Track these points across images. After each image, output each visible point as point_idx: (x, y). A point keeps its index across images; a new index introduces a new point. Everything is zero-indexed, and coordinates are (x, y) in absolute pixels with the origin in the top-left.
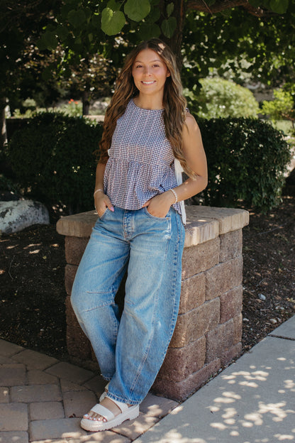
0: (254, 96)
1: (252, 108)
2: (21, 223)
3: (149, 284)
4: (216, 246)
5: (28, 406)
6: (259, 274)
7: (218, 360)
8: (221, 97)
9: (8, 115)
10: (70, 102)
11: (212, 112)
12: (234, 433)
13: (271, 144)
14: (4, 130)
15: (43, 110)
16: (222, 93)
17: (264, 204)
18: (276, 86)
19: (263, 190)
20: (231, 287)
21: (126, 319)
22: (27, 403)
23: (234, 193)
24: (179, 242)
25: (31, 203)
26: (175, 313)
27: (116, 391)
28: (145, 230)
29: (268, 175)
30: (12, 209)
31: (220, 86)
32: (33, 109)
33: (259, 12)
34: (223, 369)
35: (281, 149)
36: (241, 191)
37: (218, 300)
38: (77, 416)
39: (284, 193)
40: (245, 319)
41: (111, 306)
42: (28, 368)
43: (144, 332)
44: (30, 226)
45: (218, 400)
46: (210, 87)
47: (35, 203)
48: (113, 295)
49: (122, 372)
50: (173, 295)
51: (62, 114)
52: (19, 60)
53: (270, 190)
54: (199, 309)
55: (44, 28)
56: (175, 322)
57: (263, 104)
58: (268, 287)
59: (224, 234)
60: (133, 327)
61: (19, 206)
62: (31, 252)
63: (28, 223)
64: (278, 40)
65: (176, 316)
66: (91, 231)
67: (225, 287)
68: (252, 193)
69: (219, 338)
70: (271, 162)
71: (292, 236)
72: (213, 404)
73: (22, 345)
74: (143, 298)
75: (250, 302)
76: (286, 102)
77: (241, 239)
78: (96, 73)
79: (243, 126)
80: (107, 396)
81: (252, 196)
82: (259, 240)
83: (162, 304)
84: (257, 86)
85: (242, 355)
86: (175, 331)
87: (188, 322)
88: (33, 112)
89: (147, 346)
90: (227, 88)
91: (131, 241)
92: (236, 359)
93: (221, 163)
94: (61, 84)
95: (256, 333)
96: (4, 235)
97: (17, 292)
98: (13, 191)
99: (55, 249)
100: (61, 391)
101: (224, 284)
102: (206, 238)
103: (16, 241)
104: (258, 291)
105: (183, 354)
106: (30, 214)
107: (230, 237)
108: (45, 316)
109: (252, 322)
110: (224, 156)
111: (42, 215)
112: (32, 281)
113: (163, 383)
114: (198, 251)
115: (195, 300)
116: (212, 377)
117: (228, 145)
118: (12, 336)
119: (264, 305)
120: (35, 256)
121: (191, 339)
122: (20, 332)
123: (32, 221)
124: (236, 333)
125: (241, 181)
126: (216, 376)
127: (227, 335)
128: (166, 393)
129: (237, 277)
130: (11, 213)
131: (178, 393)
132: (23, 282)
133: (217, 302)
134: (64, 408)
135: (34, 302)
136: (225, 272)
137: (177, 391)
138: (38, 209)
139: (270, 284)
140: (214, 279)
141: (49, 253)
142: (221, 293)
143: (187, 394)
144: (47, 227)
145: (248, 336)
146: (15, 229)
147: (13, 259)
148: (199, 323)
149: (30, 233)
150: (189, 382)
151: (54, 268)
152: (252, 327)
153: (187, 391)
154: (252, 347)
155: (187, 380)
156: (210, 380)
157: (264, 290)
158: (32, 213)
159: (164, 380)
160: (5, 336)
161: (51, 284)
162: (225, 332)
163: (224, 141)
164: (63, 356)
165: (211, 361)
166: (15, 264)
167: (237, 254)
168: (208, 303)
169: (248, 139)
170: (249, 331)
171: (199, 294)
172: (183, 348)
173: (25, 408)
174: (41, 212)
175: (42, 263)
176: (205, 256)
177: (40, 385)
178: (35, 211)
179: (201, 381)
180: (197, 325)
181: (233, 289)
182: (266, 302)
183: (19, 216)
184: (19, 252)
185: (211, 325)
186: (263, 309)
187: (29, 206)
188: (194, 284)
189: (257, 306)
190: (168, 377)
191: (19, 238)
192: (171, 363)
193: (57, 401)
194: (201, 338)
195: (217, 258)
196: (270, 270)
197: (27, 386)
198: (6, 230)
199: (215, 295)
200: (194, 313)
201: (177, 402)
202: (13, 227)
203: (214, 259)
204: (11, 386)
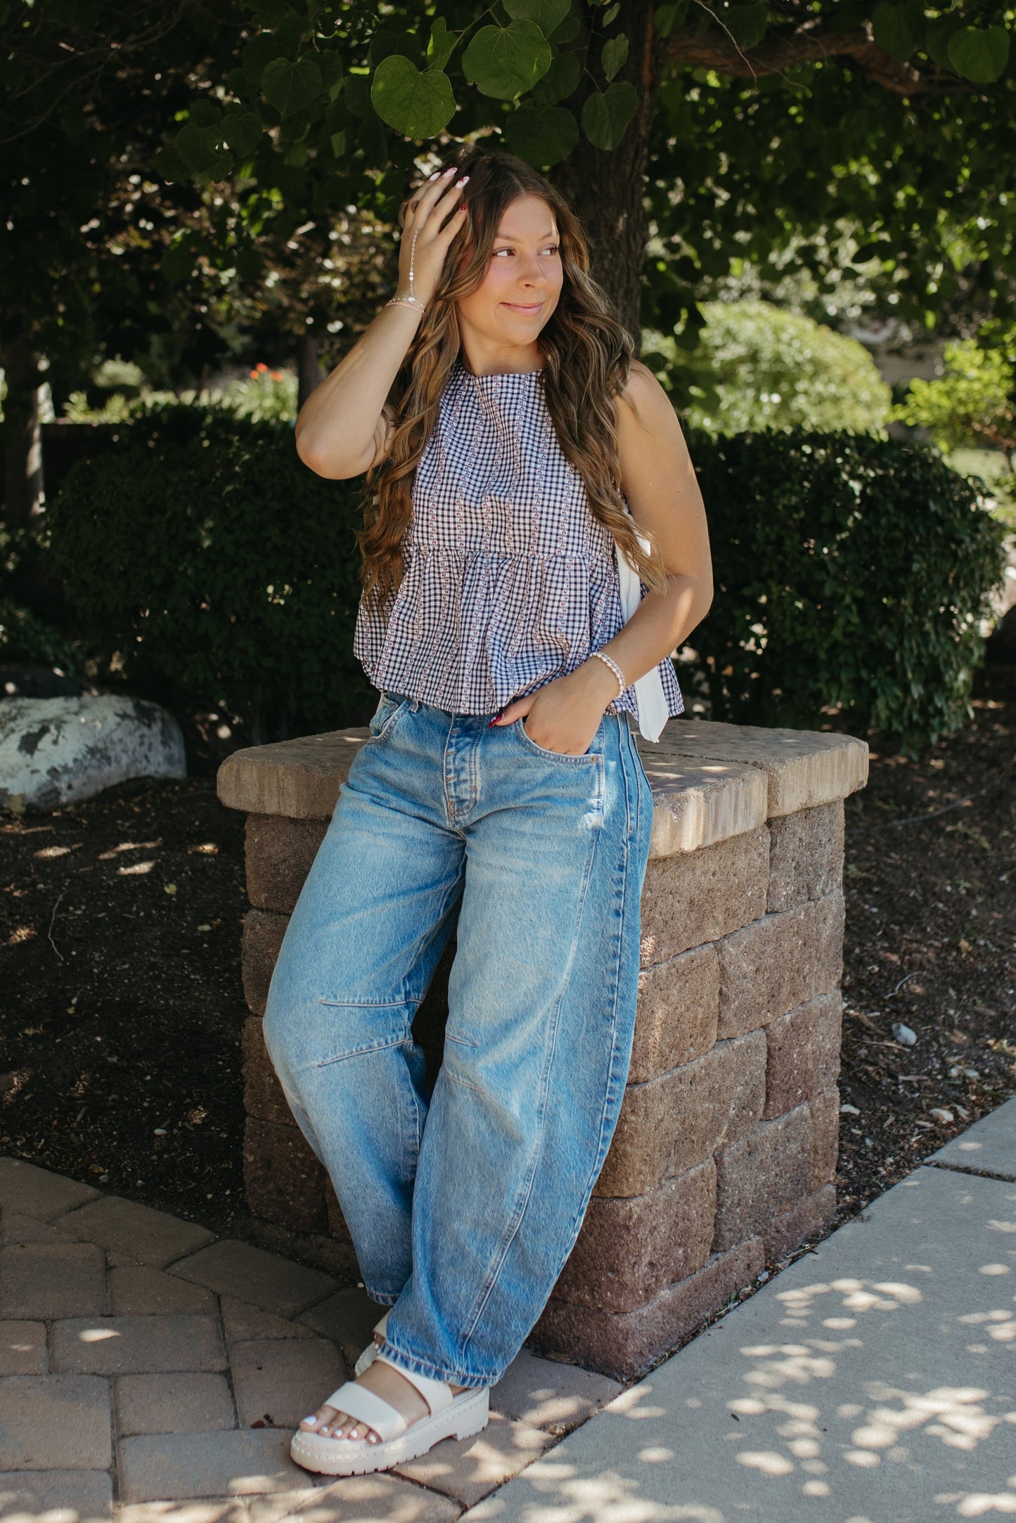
0: (878, 366)
1: (868, 407)
2: (92, 772)
3: (530, 980)
4: (758, 857)
5: (113, 1387)
6: (894, 958)
7: (754, 1241)
8: (764, 366)
9: (46, 413)
10: (255, 375)
11: (736, 414)
12: (815, 1488)
13: (941, 521)
14: (35, 461)
15: (164, 398)
16: (767, 354)
17: (912, 725)
18: (948, 331)
19: (910, 675)
20: (805, 997)
21: (451, 1095)
22: (108, 1377)
23: (811, 684)
24: (631, 839)
25: (127, 705)
26: (615, 1078)
27: (413, 1341)
28: (517, 794)
29: (928, 626)
30: (60, 723)
31: (760, 331)
32: (129, 392)
33: (905, 80)
34: (774, 1272)
35: (973, 540)
36: (834, 679)
37: (759, 1038)
38: (276, 1422)
39: (977, 691)
40: (848, 1108)
41: (401, 1050)
42: (114, 1259)
43: (512, 1142)
44: (121, 784)
46: (728, 333)
47: (137, 707)
48: (406, 1014)
49: (433, 1277)
50: (608, 1018)
51: (232, 410)
52: (94, 224)
53: (935, 678)
54: (695, 1067)
55: (179, 117)
56: (617, 1108)
57: (909, 391)
58: (926, 1000)
59: (784, 818)
60: (472, 1124)
61: (84, 715)
62: (123, 871)
63: (113, 774)
64: (966, 173)
65: (620, 1089)
66: (335, 796)
67: (783, 997)
68: (874, 683)
69: (762, 1168)
70: (937, 579)
71: (1006, 833)
73: (93, 1180)
74: (507, 1027)
75: (863, 1052)
76: (986, 386)
77: (840, 834)
78: (347, 274)
79: (847, 459)
80: (382, 1358)
81: (873, 695)
82: (895, 842)
83: (573, 1049)
84: (885, 334)
85: (835, 1228)
86: (615, 1140)
87: (659, 1110)
88: (134, 404)
89: (521, 1189)
90: (785, 337)
91: (468, 831)
92: (815, 1239)
93: (772, 584)
94: (231, 307)
95: (884, 1154)
96: (34, 811)
97: (77, 1002)
98: (63, 669)
99: (205, 860)
100: (224, 1339)
101: (780, 986)
102: (724, 829)
103: (74, 832)
104: (889, 1014)
105: (640, 1219)
106: (121, 741)
107: (803, 828)
108: (170, 1085)
109: (869, 1118)
110: (780, 558)
111: (161, 747)
112: (126, 966)
113: (570, 1318)
114: (698, 872)
115: (683, 1038)
116: (737, 1298)
117: (795, 521)
118: (59, 1151)
119: (911, 1062)
120: (137, 883)
121: (667, 1170)
122: (85, 1138)
123: (128, 766)
124: (816, 1152)
125: (835, 645)
126: (748, 1296)
127: (789, 1157)
128: (580, 1349)
129: (826, 965)
130: (58, 736)
131: (619, 1350)
132: (95, 971)
133: (757, 1047)
134: (233, 1396)
135: (134, 1036)
136: (786, 945)
137: (617, 1343)
138: (149, 726)
139: (931, 991)
140: (748, 968)
141: (186, 873)
142: (769, 1014)
143: (651, 1356)
144: (177, 788)
145: (856, 1164)
146: (70, 793)
147: (62, 891)
148: (696, 1117)
149: (120, 805)
150: (659, 1314)
151: (202, 924)
152: (871, 1133)
153: (651, 1344)
154: (871, 1201)
155: (650, 1308)
156: (728, 1311)
157: (909, 1012)
158: (128, 740)
159: (574, 1305)
160: (36, 1150)
161: (193, 977)
162: (781, 1149)
163: (780, 507)
164: (229, 1219)
165: (733, 1247)
166: (71, 908)
167: (826, 884)
168: (725, 1049)
169: (860, 505)
170: (861, 1148)
171: (696, 1018)
172: (640, 1200)
173: (101, 1393)
174: (159, 738)
175: (163, 908)
176: (719, 890)
177: (151, 1315)
178: (138, 733)
179: (699, 1313)
180: (687, 1122)
181: (811, 1005)
182: (917, 1052)
183: (84, 749)
184: (82, 870)
185: (732, 1123)
186: (907, 1074)
187: (117, 715)
188: (681, 984)
189: (888, 1065)
190: (587, 1297)
191: (84, 821)
192: (599, 1249)
193: (210, 1372)
194: (701, 1166)
195: (760, 897)
196: (931, 945)
197: (108, 1319)
198: (39, 794)
199: (751, 1020)
200: (680, 1079)
201: (616, 1379)
202: (62, 785)
203: (750, 900)
204: (55, 1317)
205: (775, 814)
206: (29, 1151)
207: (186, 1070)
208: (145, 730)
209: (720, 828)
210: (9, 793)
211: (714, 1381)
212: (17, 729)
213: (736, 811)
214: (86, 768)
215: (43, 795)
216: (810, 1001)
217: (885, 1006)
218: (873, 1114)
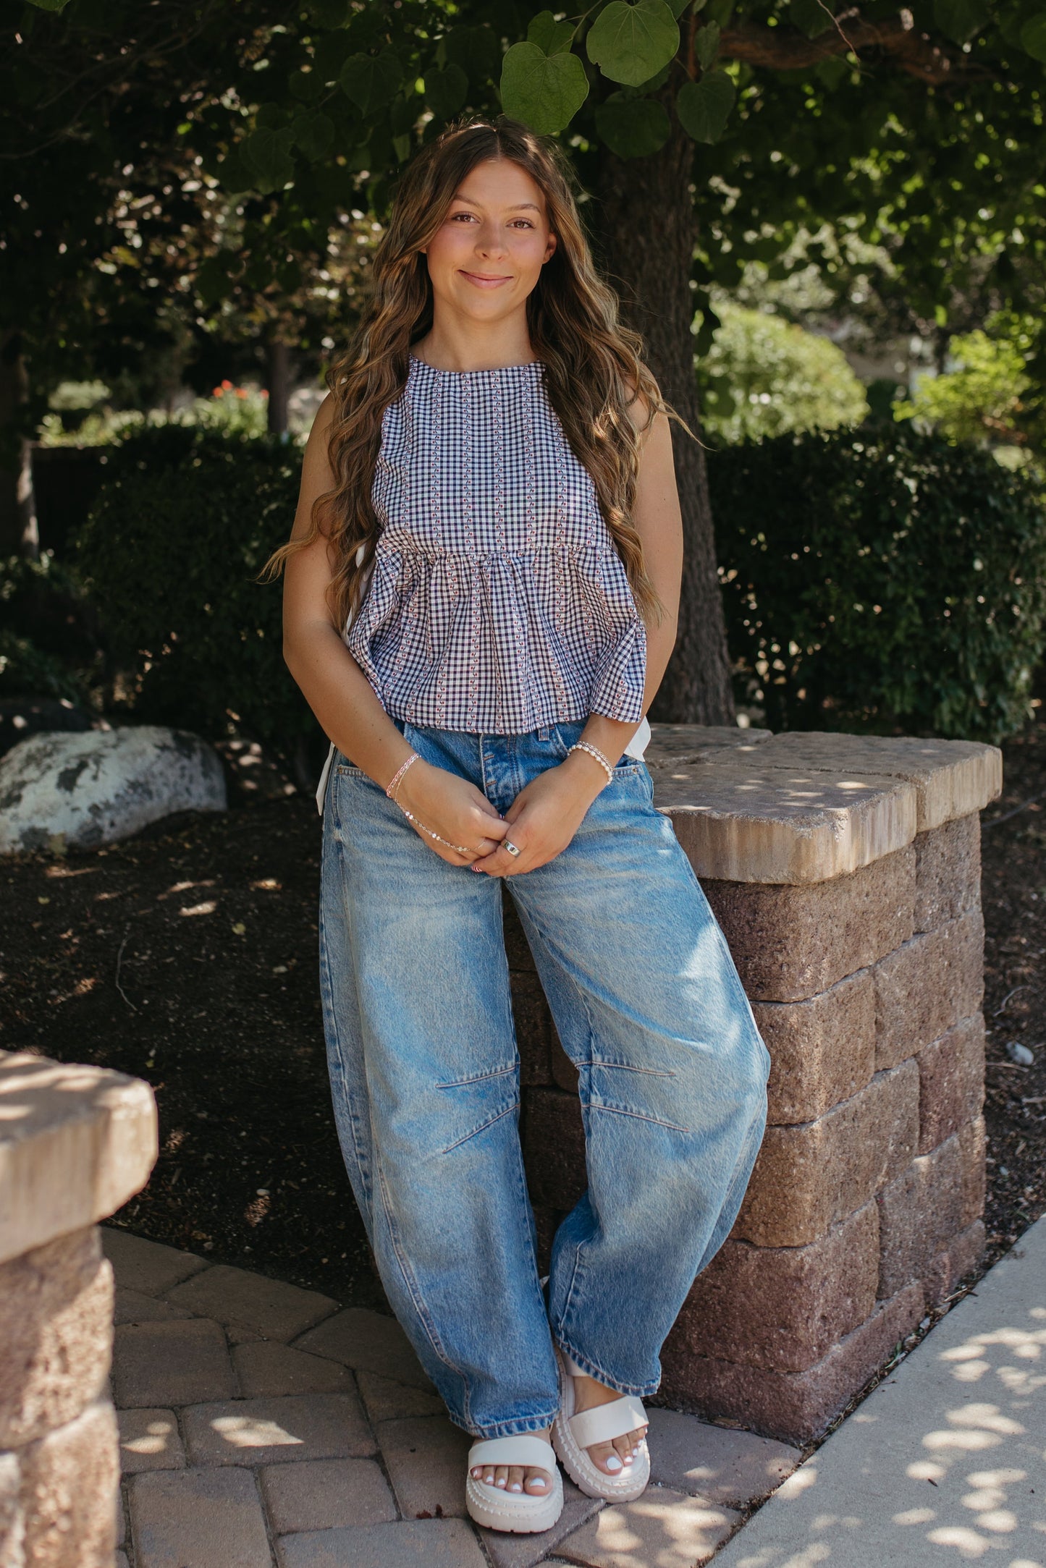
1: (843, 405)
2: (134, 808)
4: (905, 874)
5: (259, 1480)
7: (915, 1285)
10: (220, 393)
13: (1001, 517)
14: (26, 486)
16: (741, 354)
19: (973, 676)
20: (952, 1021)
22: (251, 1468)
23: (872, 690)
25: (165, 736)
30: (98, 758)
31: (732, 332)
33: (937, 66)
34: (936, 1318)
35: (1033, 534)
36: (899, 683)
37: (912, 1068)
39: (1038, 689)
42: (235, 1334)
44: (163, 820)
45: (937, 1439)
47: (176, 737)
53: (997, 678)
54: (855, 1102)
58: (1033, 1016)
59: (930, 832)
61: (123, 749)
62: (186, 911)
63: (155, 808)
67: (933, 1022)
68: (937, 686)
69: (921, 1207)
72: (925, 1454)
73: (196, 1248)
76: (995, 378)
77: (977, 847)
78: (344, 285)
79: (899, 457)
81: (937, 698)
84: (845, 330)
85: (988, 1266)
90: (757, 337)
92: (971, 1280)
95: (1022, 1183)
96: (77, 851)
97: (156, 1055)
98: (70, 699)
99: (270, 897)
100: (368, 1419)
101: (930, 1011)
102: (880, 847)
103: (125, 872)
104: (1000, 1032)
105: (811, 1269)
106: (161, 774)
107: (945, 842)
108: (267, 1140)
109: (999, 1145)
110: (838, 560)
111: (201, 779)
112: (203, 1014)
113: (739, 1379)
114: (853, 894)
115: (844, 1072)
116: (903, 1349)
117: (851, 521)
118: (156, 1217)
119: (1032, 1083)
120: (202, 924)
121: (834, 1215)
122: (183, 1202)
123: (170, 799)
124: (966, 1186)
125: (897, 648)
126: (914, 1346)
127: (943, 1193)
128: (751, 1413)
129: (970, 986)
130: (97, 772)
131: (794, 1413)
132: (171, 1020)
133: (911, 1077)
134: (389, 1483)
135: (221, 1089)
136: (933, 966)
137: (793, 1405)
138: (189, 757)
139: (1038, 1006)
140: (901, 993)
141: (253, 911)
142: (921, 1042)
143: (826, 1418)
144: (225, 821)
145: (996, 1196)
146: (113, 831)
147: (124, 937)
148: (859, 1156)
149: (166, 842)
150: (832, 1370)
151: (277, 965)
152: (1005, 1161)
153: (826, 1405)
154: (1020, 1235)
155: (824, 1365)
156: (897, 1364)
157: (1020, 1030)
158: (169, 772)
159: (742, 1365)
160: (131, 1217)
161: (275, 1022)
162: (936, 1184)
163: (837, 508)
164: (350, 1285)
165: (896, 1293)
166: (136, 954)
167: (966, 900)
168: (883, 1081)
169: (918, 503)
170: (998, 1178)
171: (856, 1049)
172: (810, 1249)
173: (247, 1486)
174: (200, 769)
175: (233, 950)
176: (872, 912)
177: (286, 1395)
178: (178, 765)
179: (868, 1366)
180: (851, 1161)
181: (957, 1029)
182: (1035, 1071)
183: (125, 784)
184: (142, 912)
185: (893, 1161)
186: (1030, 1096)
187: (157, 746)
188: (841, 1014)
189: (1009, 1086)
190: (757, 1356)
191: (135, 861)
192: (770, 1303)
193: (359, 1457)
194: (865, 1208)
195: (909, 917)
196: (1029, 958)
197: (241, 1402)
198: (81, 833)
199: (905, 1049)
200: (844, 1116)
201: (793, 1445)
202: (104, 822)
203: (900, 920)
204: (183, 1403)
205: (923, 828)
206: (124, 1220)
207: (283, 1124)
208: (185, 762)
209: (876, 846)
210: (50, 832)
211: (900, 1442)
212: (53, 765)
213: (890, 827)
214: (128, 804)
215: (86, 833)
216: (955, 1026)
217: (995, 1024)
218: (1003, 1140)
